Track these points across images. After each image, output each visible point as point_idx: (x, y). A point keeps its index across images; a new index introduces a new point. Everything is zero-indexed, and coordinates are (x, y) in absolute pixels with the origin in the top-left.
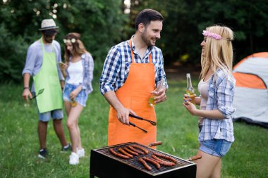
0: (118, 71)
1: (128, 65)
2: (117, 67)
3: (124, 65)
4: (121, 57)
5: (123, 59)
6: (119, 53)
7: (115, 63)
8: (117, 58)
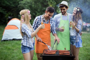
0: (37, 25)
1: (40, 24)
2: (37, 24)
3: (39, 23)
4: (38, 21)
5: (39, 21)
6: (38, 19)
7: (36, 23)
8: (37, 21)
